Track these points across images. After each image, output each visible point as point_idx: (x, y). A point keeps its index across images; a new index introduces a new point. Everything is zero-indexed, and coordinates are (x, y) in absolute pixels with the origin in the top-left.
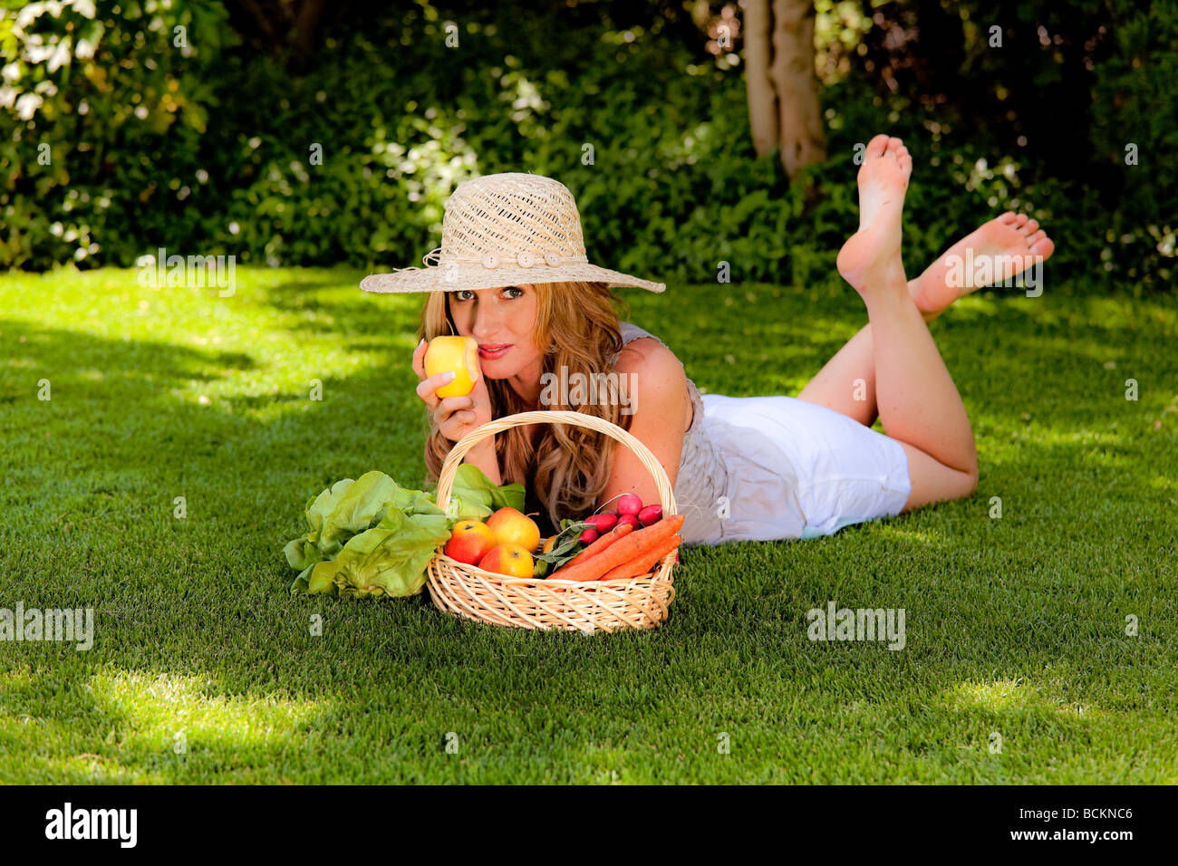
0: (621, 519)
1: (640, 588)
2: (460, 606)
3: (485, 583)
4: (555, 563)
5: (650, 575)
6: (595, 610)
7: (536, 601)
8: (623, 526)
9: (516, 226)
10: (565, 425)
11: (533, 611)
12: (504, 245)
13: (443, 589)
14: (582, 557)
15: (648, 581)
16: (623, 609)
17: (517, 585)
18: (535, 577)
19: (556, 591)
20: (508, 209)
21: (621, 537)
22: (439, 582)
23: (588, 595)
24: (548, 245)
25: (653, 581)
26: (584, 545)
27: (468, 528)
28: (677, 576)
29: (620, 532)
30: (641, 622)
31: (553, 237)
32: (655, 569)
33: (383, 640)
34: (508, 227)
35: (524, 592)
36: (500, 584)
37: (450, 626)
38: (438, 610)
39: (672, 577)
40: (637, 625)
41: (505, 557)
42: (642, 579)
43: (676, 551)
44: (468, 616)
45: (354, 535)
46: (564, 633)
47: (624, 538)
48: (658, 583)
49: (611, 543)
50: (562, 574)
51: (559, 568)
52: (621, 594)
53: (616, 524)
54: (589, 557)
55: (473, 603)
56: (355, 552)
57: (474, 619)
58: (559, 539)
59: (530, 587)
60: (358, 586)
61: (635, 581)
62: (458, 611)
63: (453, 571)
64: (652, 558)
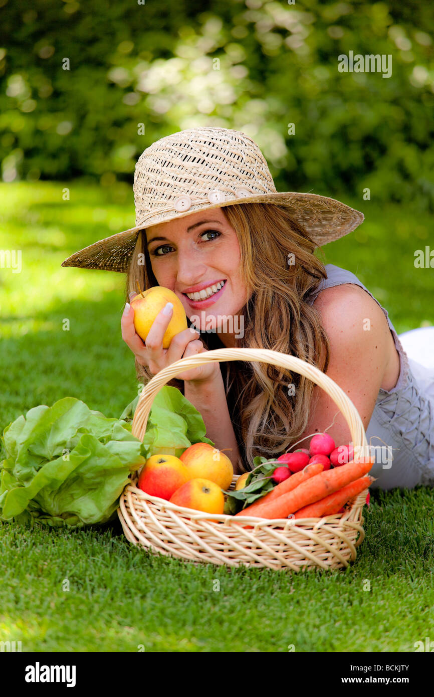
0: (313, 458)
1: (328, 527)
2: (149, 539)
3: (175, 517)
4: (245, 500)
5: (339, 515)
6: (282, 548)
7: (223, 537)
8: (313, 466)
9: (202, 169)
10: (262, 364)
11: (221, 547)
12: (193, 188)
13: (134, 522)
14: (273, 495)
15: (337, 521)
16: (311, 548)
17: (208, 520)
18: (225, 513)
19: (245, 528)
20: (192, 154)
21: (311, 476)
22: (130, 515)
23: (275, 533)
24: (236, 182)
25: (343, 520)
26: (275, 482)
27: (162, 461)
28: (367, 518)
29: (310, 471)
30: (329, 562)
31: (240, 174)
32: (344, 508)
33: (71, 571)
34: (194, 171)
35: (211, 527)
36: (189, 519)
37: (138, 557)
38: (128, 542)
39: (362, 518)
40: (325, 565)
41: (196, 493)
42: (332, 519)
43: (367, 492)
44: (158, 550)
45: (48, 461)
46: (251, 570)
47: (314, 478)
48: (348, 523)
49: (300, 482)
50: (251, 510)
51: (249, 505)
52: (309, 533)
53: (307, 463)
54: (279, 495)
55: (162, 537)
56: (48, 478)
57: (163, 553)
58: (252, 476)
59: (220, 523)
60: (53, 513)
61: (324, 520)
62: (148, 544)
63: (144, 504)
64: (341, 498)
